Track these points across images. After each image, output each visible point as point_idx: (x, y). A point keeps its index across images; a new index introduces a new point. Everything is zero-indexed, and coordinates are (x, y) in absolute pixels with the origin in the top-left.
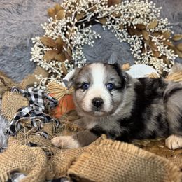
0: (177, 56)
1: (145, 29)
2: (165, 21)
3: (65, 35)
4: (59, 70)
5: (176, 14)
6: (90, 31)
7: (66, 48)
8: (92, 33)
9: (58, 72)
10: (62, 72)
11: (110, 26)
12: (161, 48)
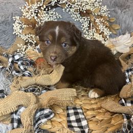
0: (111, 33)
1: (91, 13)
2: (105, 8)
3: (37, 16)
4: (33, 40)
5: (113, 2)
6: (54, 13)
7: (38, 25)
8: (55, 14)
9: (32, 42)
10: (35, 42)
11: (68, 10)
12: (101, 27)
